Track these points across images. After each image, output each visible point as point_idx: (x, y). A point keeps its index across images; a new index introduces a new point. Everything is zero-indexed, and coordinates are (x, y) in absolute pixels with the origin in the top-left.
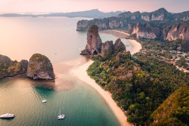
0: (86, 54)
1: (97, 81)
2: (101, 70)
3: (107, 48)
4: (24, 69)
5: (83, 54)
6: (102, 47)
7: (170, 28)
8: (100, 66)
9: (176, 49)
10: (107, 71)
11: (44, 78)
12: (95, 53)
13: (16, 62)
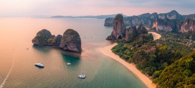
0: (111, 39)
1: (121, 56)
2: (125, 49)
3: (130, 32)
4: (58, 42)
5: (108, 39)
6: (127, 31)
7: (182, 23)
8: (125, 46)
9: (188, 38)
10: (131, 49)
11: (72, 50)
12: (120, 37)
13: (54, 36)
